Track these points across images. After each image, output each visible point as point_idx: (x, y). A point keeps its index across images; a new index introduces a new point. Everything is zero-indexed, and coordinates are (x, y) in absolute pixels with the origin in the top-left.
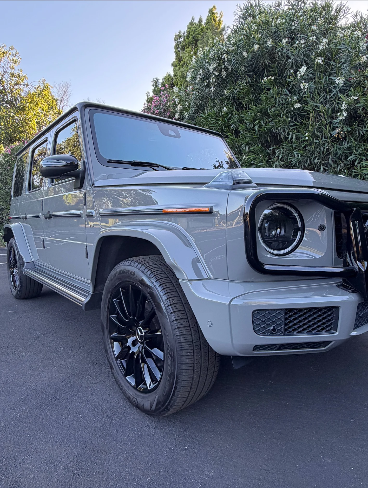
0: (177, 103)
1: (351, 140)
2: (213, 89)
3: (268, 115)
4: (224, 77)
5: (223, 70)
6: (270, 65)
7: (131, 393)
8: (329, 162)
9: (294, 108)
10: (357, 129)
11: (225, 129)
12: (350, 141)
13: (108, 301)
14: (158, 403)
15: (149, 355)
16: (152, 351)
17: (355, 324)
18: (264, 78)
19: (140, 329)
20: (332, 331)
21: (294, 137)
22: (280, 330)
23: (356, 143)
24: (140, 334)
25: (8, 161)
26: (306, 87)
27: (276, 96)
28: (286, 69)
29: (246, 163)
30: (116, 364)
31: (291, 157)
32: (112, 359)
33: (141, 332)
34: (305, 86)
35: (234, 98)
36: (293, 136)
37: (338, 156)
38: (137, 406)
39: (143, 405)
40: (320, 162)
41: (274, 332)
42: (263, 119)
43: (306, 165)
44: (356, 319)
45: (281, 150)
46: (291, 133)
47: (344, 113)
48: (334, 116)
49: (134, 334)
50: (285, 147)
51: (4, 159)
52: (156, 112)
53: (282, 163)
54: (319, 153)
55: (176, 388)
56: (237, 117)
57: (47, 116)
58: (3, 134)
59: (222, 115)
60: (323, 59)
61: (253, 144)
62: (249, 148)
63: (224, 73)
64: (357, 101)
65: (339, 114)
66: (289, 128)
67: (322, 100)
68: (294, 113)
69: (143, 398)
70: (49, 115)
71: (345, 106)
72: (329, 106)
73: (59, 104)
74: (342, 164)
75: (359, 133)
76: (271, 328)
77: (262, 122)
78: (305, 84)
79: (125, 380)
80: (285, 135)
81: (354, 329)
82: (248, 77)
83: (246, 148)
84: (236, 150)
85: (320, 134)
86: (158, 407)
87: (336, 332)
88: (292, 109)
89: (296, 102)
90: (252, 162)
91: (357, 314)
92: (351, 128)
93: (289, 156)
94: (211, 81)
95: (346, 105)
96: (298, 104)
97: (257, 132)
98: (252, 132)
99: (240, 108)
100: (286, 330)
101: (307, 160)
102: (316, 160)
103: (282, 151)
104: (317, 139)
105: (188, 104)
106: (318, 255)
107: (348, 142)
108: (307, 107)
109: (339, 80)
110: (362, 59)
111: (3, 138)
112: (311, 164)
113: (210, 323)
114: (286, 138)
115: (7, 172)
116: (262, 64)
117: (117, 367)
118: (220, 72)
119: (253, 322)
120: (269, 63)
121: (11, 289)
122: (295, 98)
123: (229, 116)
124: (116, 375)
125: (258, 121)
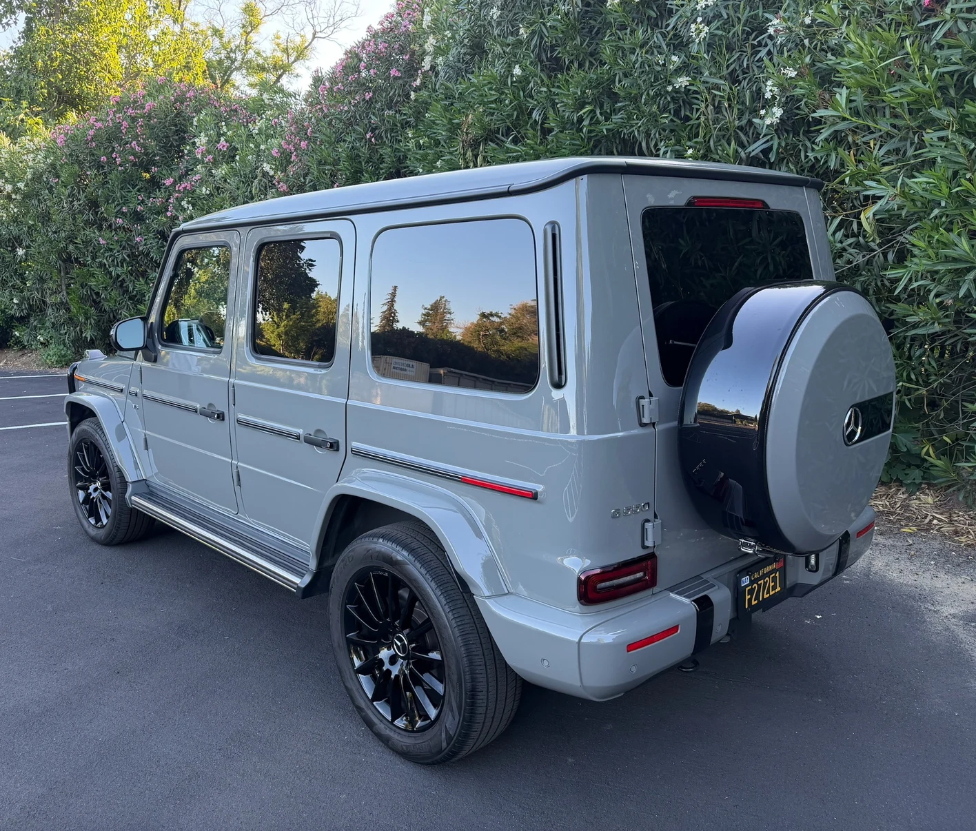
3: (614, 97)
9: (674, 88)
10: (800, 145)
11: (521, 117)
25: (53, 166)
26: (703, 35)
34: (700, 32)
35: (540, 44)
36: (667, 150)
42: (601, 103)
46: (663, 144)
56: (546, 92)
57: (146, 27)
59: (512, 83)
65: (764, 111)
66: (659, 132)
67: (734, 66)
68: (673, 97)
70: (150, 25)
71: (772, 91)
72: (747, 84)
75: (806, 157)
77: (598, 111)
78: (701, 28)
80: (649, 147)
88: (670, 88)
89: (678, 72)
95: (775, 88)
96: (683, 78)
97: (586, 135)
98: (577, 134)
99: (554, 67)
105: (450, 35)
115: (51, 192)
122: (675, 59)
125: (588, 108)
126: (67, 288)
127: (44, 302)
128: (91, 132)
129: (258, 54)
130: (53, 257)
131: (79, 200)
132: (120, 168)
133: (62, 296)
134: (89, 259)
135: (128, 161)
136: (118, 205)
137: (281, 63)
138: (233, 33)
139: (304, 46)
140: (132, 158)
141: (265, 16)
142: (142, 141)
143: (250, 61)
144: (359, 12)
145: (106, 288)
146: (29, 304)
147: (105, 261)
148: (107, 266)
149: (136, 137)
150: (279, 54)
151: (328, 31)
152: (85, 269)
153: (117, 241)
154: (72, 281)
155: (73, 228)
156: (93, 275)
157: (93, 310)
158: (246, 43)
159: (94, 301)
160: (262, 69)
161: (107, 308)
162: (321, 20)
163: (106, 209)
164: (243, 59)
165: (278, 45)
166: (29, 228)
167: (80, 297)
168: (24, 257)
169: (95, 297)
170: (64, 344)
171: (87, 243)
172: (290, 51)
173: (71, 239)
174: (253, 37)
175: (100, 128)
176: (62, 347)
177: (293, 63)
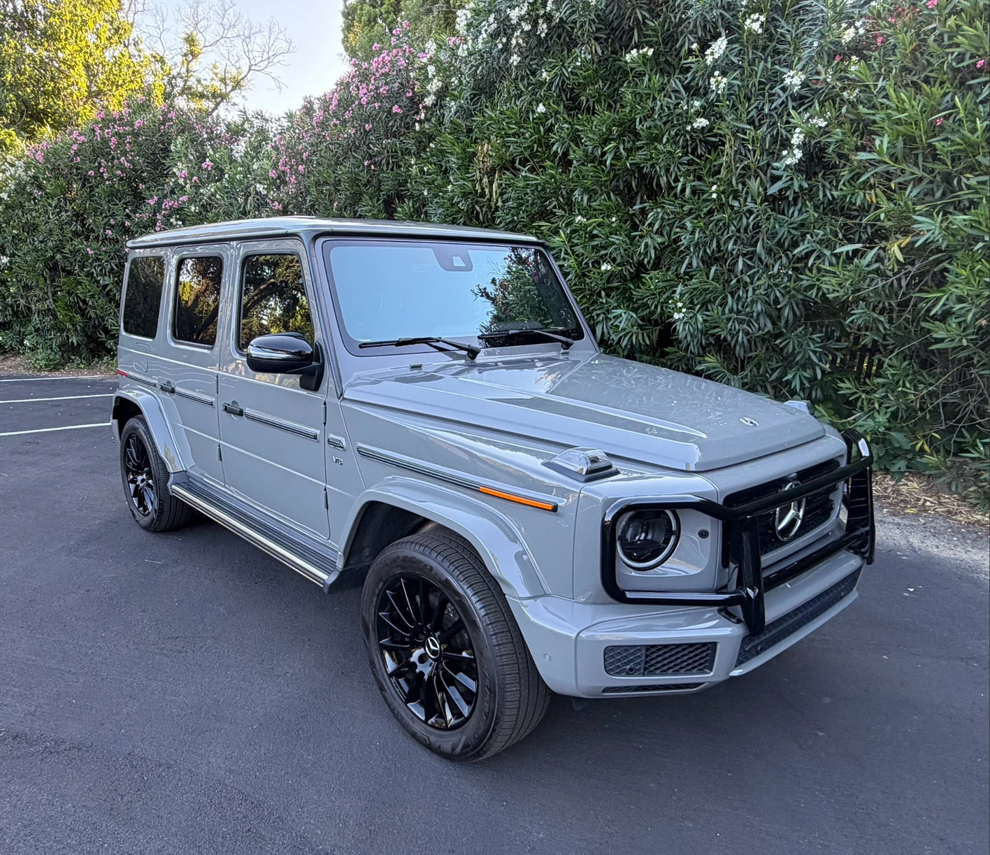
0: (430, 76)
1: (807, 206)
2: (515, 59)
3: (637, 135)
4: (543, 35)
5: (541, 21)
6: (646, 21)
7: (419, 729)
8: (756, 251)
9: (693, 127)
10: (820, 184)
11: (540, 149)
12: (804, 210)
13: (377, 592)
14: (466, 746)
15: (452, 682)
16: (457, 677)
17: (738, 660)
18: (632, 49)
19: (431, 640)
20: (706, 670)
21: (688, 191)
22: (639, 670)
23: (816, 215)
24: (432, 647)
25: (35, 178)
26: (722, 86)
27: (656, 95)
28: (682, 33)
29: (581, 232)
30: (389, 684)
31: (678, 230)
32: (383, 677)
33: (434, 644)
34: (719, 83)
35: (562, 86)
36: (685, 184)
37: (777, 239)
38: (429, 747)
39: (440, 747)
40: (739, 250)
41: (631, 672)
42: (624, 140)
43: (708, 251)
44: (740, 654)
45: (658, 213)
46: (682, 179)
47: (796, 151)
48: (776, 151)
49: (423, 645)
50: (667, 206)
51: (26, 171)
52: (381, 90)
53: (660, 240)
54: (738, 230)
55: (494, 730)
56: (568, 129)
58: (11, 101)
59: (534, 119)
60: (763, 18)
61: (600, 192)
62: (589, 200)
63: (543, 27)
64: (825, 132)
65: (785, 153)
66: (678, 168)
67: (754, 113)
68: (691, 137)
69: (440, 736)
71: (798, 137)
72: (767, 129)
73: (127, 9)
74: (784, 260)
75: (825, 195)
76: (628, 667)
77: (621, 147)
78: (720, 78)
79: (407, 709)
80: (668, 182)
81: (736, 666)
82: (596, 44)
83: (582, 198)
84: (561, 199)
85: (743, 189)
86: (464, 751)
87: (711, 671)
88: (689, 128)
89: (698, 114)
90: (595, 232)
91: (742, 648)
92: (810, 182)
93: (675, 225)
94: (514, 42)
95: (802, 136)
96: (702, 119)
97: (609, 168)
98: (599, 167)
99: (573, 106)
100: (646, 669)
101: (712, 240)
102: (730, 246)
103: (660, 215)
104: (735, 198)
105: (456, 82)
106: (694, 571)
107: (800, 210)
108: (718, 129)
109: (792, 77)
110: (846, 37)
111: (11, 112)
112: (719, 251)
113: (547, 657)
114: (671, 188)
115: (36, 204)
116: (629, 18)
117: (392, 688)
118: (535, 25)
119: (605, 660)
120: (644, 17)
121: (132, 511)
122: (697, 104)
123: (550, 121)
124: (390, 699)
125: (613, 144)
126: (53, 296)
127: (29, 309)
128: (75, 147)
129: (199, 81)
130: (40, 265)
131: (67, 211)
132: (107, 183)
133: (49, 303)
134: (77, 268)
135: (115, 176)
136: (106, 217)
137: (219, 92)
138: (175, 61)
139: (240, 78)
140: (119, 172)
141: (205, 46)
142: (130, 158)
143: (190, 88)
144: (291, 49)
145: (92, 296)
146: (13, 310)
147: (94, 270)
148: (95, 275)
149: (124, 153)
150: (217, 84)
151: (263, 65)
152: (72, 278)
153: (106, 252)
154: (58, 289)
155: (61, 238)
156: (80, 283)
157: (78, 317)
158: (187, 71)
159: (80, 307)
160: (202, 96)
161: (93, 315)
162: (255, 54)
163: (94, 221)
164: (184, 85)
165: (216, 74)
166: (13, 237)
167: (66, 305)
168: (8, 264)
169: (81, 304)
170: (51, 349)
171: (74, 252)
172: (228, 81)
173: (58, 249)
174: (194, 66)
175: (83, 142)
176: (49, 351)
177: (230, 92)
